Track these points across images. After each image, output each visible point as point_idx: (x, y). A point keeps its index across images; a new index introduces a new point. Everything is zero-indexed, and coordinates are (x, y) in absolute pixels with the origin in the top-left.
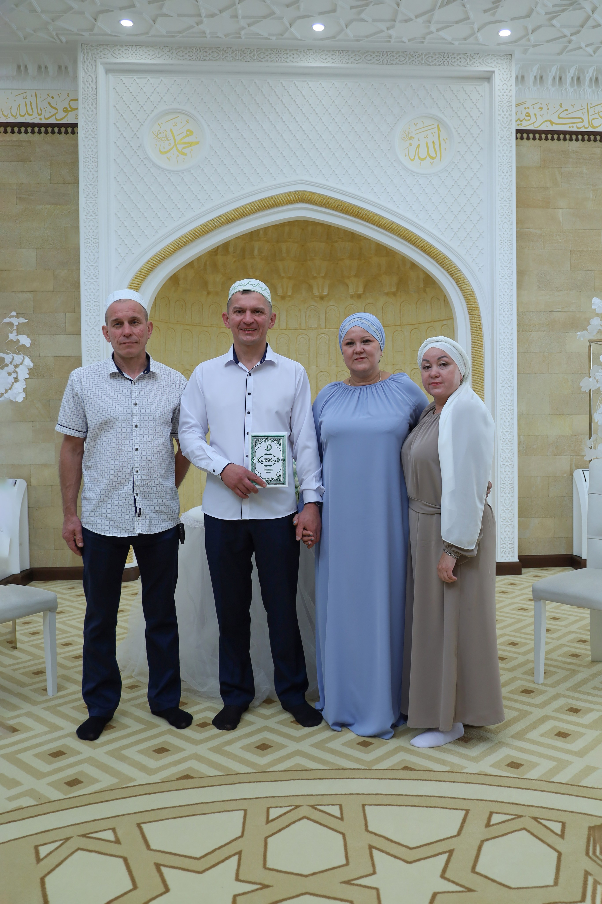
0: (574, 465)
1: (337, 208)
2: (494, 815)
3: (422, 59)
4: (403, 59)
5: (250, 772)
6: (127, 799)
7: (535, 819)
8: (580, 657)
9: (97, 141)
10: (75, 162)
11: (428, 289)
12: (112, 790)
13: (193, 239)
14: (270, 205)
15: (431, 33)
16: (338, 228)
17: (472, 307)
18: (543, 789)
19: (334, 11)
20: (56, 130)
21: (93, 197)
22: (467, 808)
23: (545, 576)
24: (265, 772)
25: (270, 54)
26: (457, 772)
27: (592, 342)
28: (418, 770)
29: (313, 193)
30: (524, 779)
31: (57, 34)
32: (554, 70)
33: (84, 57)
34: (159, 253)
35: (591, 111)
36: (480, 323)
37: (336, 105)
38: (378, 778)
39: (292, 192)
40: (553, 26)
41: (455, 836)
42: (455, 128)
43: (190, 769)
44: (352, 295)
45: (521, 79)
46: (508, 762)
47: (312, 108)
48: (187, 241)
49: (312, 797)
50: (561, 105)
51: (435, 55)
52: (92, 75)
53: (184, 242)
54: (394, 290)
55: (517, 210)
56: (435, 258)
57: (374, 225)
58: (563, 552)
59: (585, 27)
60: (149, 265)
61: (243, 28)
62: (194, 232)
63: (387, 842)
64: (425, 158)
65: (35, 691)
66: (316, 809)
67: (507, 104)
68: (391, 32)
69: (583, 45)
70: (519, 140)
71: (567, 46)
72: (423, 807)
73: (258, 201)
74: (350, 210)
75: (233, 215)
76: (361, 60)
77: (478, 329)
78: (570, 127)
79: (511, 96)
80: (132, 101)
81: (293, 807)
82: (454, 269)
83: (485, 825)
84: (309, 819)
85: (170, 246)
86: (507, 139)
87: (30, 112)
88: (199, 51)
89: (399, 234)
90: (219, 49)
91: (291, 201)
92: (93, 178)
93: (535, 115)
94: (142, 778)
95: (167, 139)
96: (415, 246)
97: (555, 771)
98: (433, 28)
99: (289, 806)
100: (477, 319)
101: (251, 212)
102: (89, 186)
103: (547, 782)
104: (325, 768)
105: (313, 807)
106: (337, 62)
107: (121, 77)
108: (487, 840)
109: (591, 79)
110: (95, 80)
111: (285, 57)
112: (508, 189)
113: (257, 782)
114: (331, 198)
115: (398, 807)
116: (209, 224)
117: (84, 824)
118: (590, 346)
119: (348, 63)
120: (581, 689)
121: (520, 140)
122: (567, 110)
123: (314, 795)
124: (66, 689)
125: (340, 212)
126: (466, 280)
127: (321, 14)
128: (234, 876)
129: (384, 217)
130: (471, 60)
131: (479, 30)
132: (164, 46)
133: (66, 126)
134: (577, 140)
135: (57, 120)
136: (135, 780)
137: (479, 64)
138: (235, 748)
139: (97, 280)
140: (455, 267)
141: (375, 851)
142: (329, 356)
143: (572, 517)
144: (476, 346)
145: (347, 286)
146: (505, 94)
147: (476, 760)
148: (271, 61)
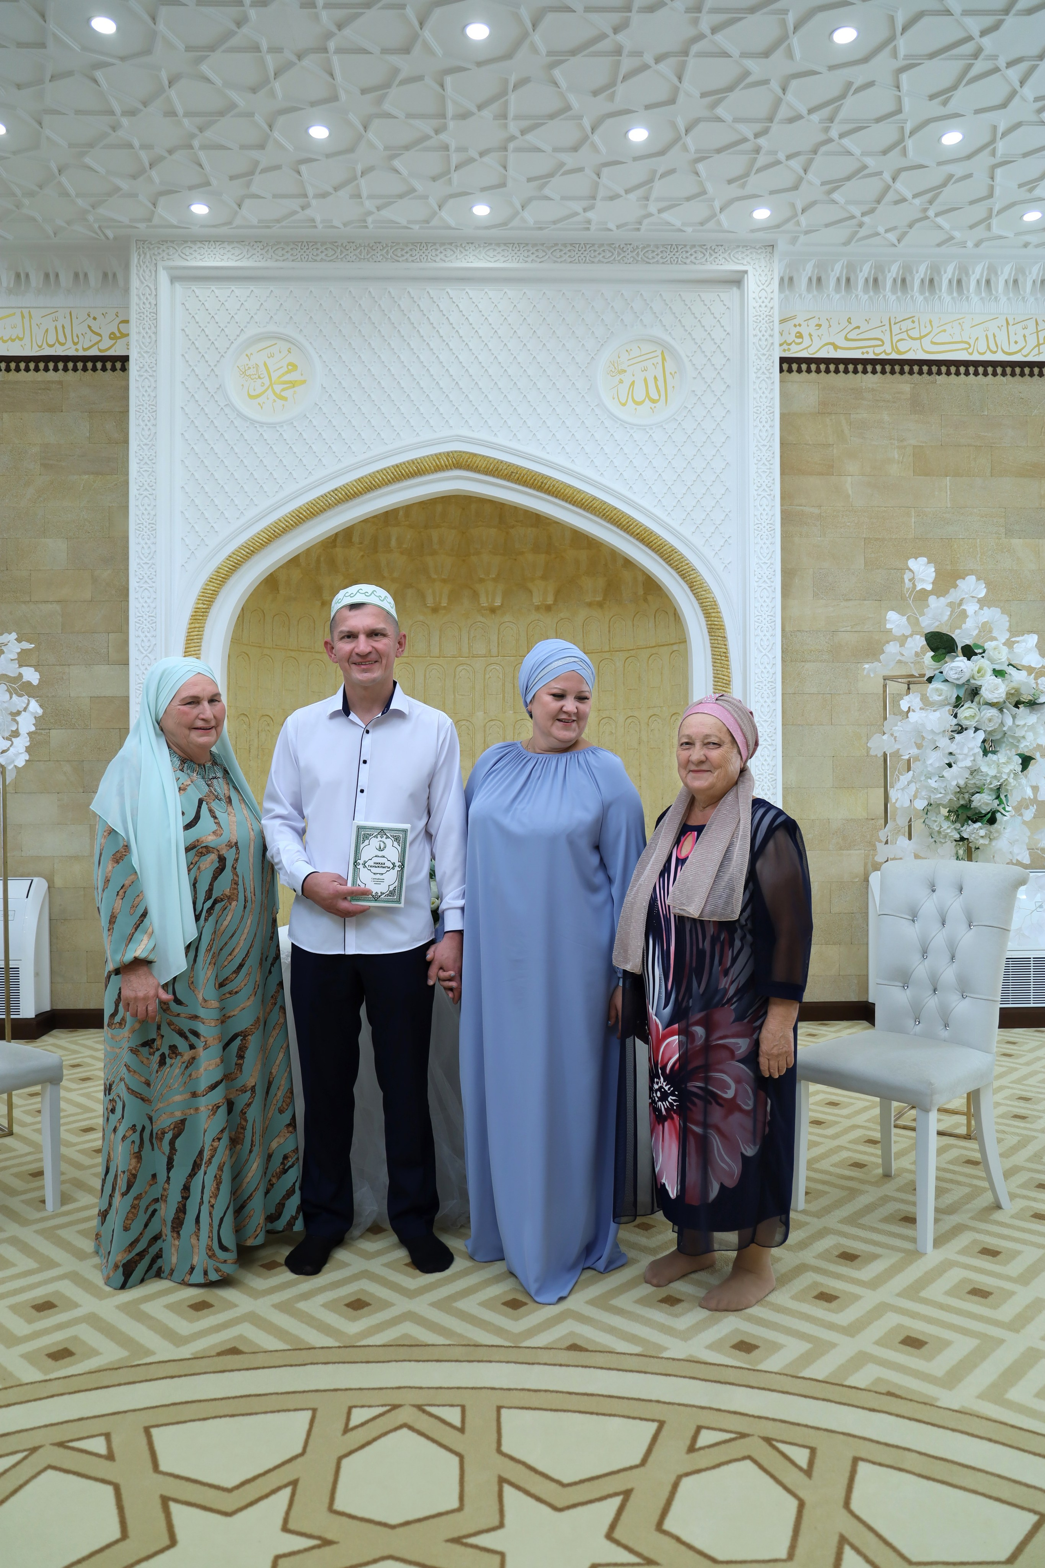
0: (869, 865)
1: (510, 476)
2: (704, 1433)
3: (638, 254)
4: (608, 254)
5: (330, 1346)
6: (137, 1385)
7: (768, 1440)
8: (866, 1168)
9: (156, 381)
10: (125, 412)
11: (650, 598)
12: (116, 1369)
13: (295, 523)
14: (411, 473)
15: (650, 215)
16: (516, 507)
17: (715, 625)
18: (785, 1390)
19: (503, 185)
20: (99, 365)
21: (149, 462)
22: (662, 1419)
23: (824, 1035)
24: (354, 1346)
25: (411, 250)
26: (653, 1357)
27: (888, 679)
28: (592, 1351)
29: (475, 455)
30: (758, 1370)
31: (100, 227)
32: (838, 267)
33: (139, 259)
34: (245, 545)
35: (896, 329)
36: (726, 649)
37: (510, 324)
38: (528, 1361)
39: (444, 453)
40: (834, 202)
41: (636, 1467)
42: (688, 357)
43: (241, 1337)
44: (538, 605)
45: (787, 282)
46: (735, 1341)
47: (473, 328)
48: (287, 526)
49: (421, 1390)
50: (849, 321)
51: (658, 248)
52: (149, 285)
53: (283, 528)
54: (599, 598)
55: (781, 478)
56: (658, 550)
57: (566, 501)
58: (853, 997)
59: (883, 203)
60: (231, 563)
61: (370, 213)
62: (297, 513)
63: (527, 1471)
64: (642, 402)
65: (26, 1202)
66: (424, 1411)
67: (767, 319)
68: (590, 215)
69: (881, 230)
70: (785, 373)
71: (857, 232)
72: (592, 1413)
73: (393, 466)
74: (530, 480)
75: (356, 487)
76: (547, 257)
77: (723, 658)
78: (863, 353)
79: (772, 308)
80: (209, 323)
81: (388, 1408)
82: (686, 567)
83: (686, 1448)
84: (411, 1428)
85: (262, 534)
86: (766, 372)
87: (62, 340)
88: (307, 247)
89: (603, 515)
90: (336, 244)
91: (442, 466)
92: (149, 435)
93: (810, 335)
94: (163, 1350)
95: (259, 377)
96: (628, 533)
97: (807, 1359)
98: (653, 208)
99: (382, 1406)
100: (722, 642)
101: (382, 484)
102: (144, 447)
103: (793, 1376)
104: (448, 1342)
105: (420, 1408)
106: (510, 260)
107: (193, 288)
108: (687, 1474)
109: (922, 281)
110: (154, 293)
111: (434, 255)
112: (768, 447)
113: (339, 1363)
114: (502, 462)
115: (553, 1413)
116: (319, 502)
117: (65, 1425)
118: (885, 686)
119: (526, 262)
120: (862, 1221)
121: (788, 374)
122: (858, 327)
123: (425, 1388)
124: (75, 1200)
125: (516, 483)
126: (705, 585)
127: (483, 189)
128: (279, 1522)
129: (581, 490)
130: (711, 255)
131: (721, 210)
132: (256, 242)
133: (114, 359)
134: (874, 372)
135: (100, 350)
136: (153, 1353)
137: (724, 260)
138: (313, 1307)
139: (154, 585)
140: (688, 564)
141: (507, 1488)
142: (504, 697)
143: (867, 944)
144: (719, 684)
145: (531, 592)
146: (763, 305)
147: (685, 1336)
148: (413, 261)
